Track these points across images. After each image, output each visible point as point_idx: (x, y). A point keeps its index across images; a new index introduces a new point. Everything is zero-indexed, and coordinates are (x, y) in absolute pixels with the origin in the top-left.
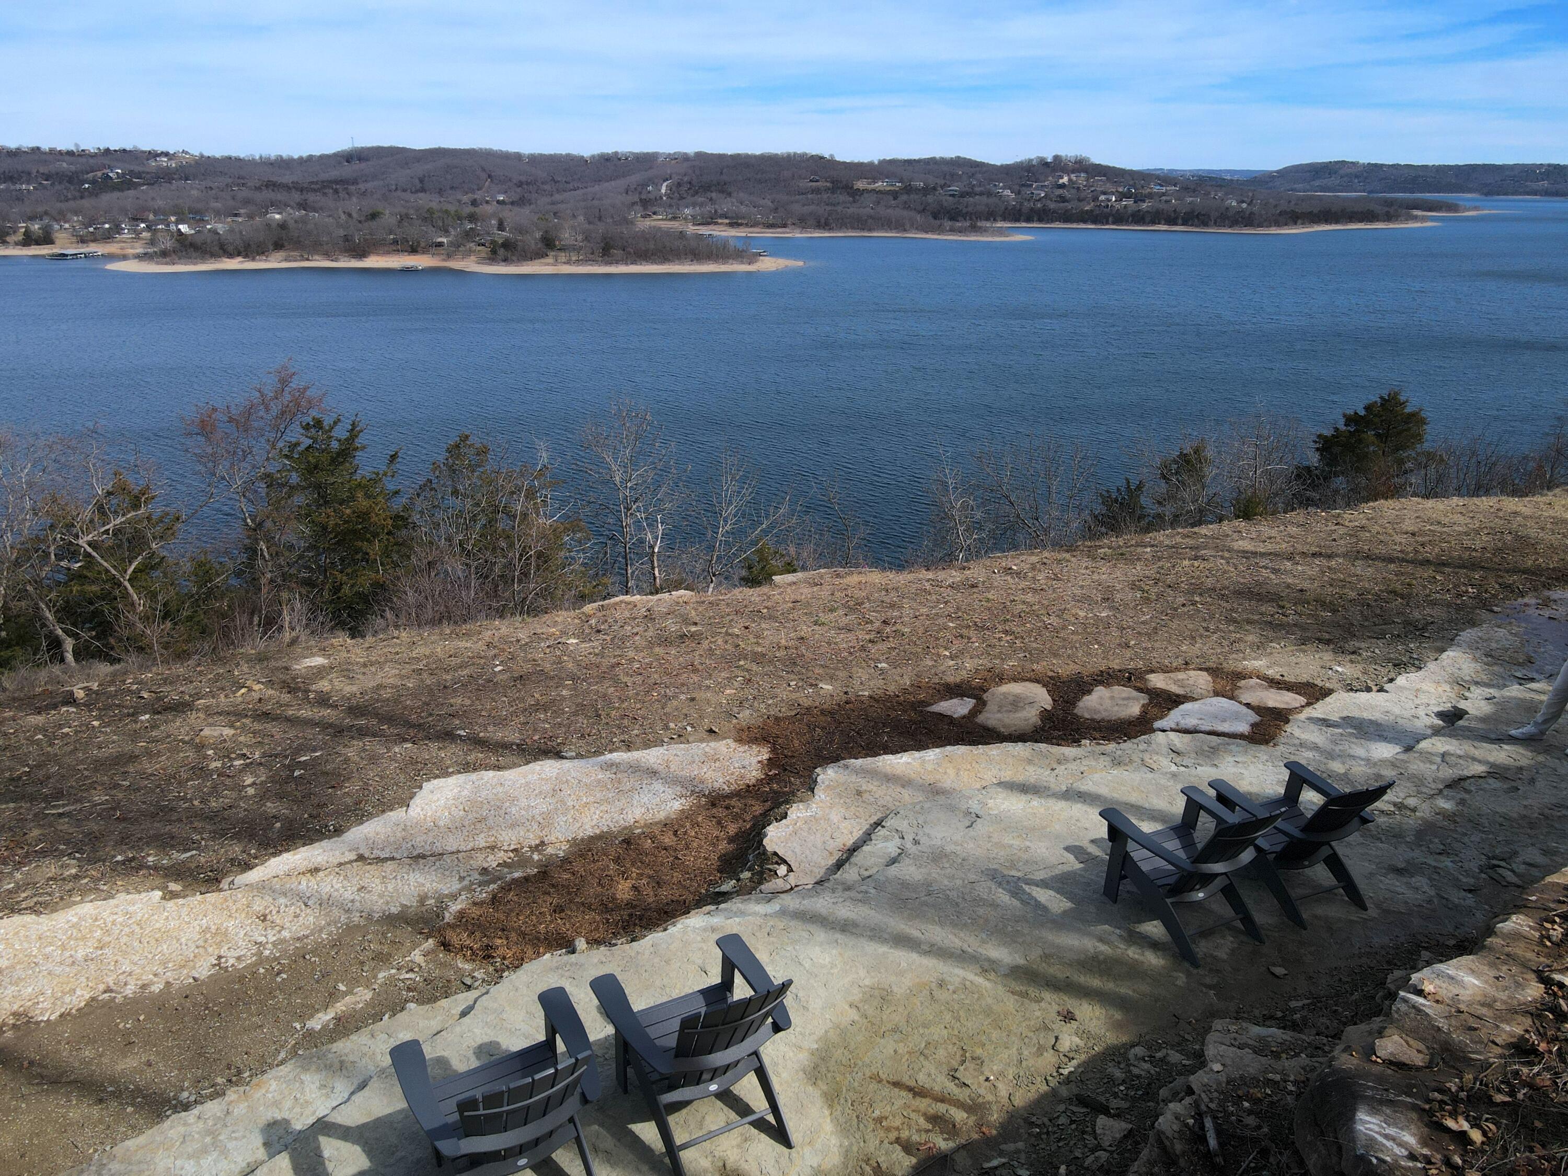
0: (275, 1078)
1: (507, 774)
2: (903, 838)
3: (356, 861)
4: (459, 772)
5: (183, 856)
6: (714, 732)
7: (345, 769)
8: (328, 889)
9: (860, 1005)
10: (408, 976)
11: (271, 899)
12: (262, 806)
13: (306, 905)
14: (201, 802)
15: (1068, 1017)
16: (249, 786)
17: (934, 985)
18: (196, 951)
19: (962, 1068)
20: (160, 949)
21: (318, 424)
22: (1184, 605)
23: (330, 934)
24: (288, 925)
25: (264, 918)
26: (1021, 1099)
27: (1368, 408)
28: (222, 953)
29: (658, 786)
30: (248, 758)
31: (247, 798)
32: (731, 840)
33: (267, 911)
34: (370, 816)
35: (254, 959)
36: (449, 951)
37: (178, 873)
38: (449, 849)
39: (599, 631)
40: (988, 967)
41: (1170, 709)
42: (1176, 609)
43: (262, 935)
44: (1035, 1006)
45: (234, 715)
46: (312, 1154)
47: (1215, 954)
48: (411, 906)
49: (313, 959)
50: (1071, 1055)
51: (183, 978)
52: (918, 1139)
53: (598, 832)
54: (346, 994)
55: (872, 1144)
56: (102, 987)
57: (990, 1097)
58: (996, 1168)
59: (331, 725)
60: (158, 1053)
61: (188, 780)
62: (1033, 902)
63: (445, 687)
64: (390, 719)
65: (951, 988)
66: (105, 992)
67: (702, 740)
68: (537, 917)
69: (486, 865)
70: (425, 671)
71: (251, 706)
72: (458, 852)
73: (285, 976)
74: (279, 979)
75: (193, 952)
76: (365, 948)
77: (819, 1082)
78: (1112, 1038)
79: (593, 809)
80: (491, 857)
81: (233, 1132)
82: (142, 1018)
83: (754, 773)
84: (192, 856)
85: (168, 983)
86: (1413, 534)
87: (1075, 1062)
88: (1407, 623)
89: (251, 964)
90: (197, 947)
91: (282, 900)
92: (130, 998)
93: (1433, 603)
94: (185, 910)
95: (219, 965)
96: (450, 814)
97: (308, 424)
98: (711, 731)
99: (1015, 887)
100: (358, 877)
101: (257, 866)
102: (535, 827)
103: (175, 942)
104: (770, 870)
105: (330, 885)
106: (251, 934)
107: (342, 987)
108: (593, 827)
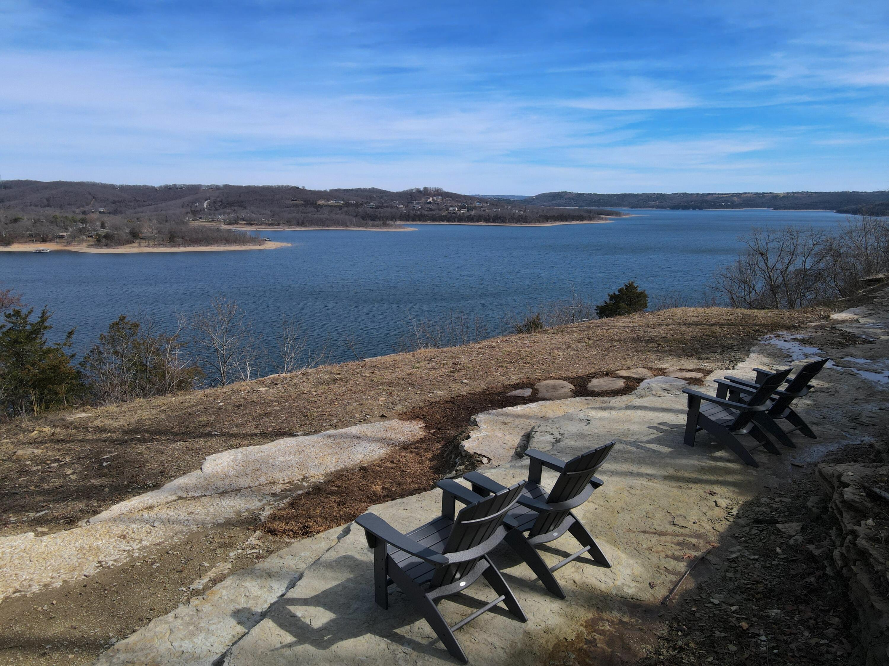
1: (262, 446)
2: (552, 434)
3: (178, 500)
4: (226, 450)
5: (38, 514)
6: (385, 417)
7: (141, 458)
8: (165, 516)
10: (253, 551)
11: (124, 526)
12: (88, 482)
13: (154, 527)
14: (36, 487)
15: (712, 494)
16: (71, 474)
17: (627, 488)
18: (79, 561)
19: (675, 520)
20: (49, 563)
21: (17, 313)
23: (180, 539)
24: (144, 538)
25: (124, 537)
26: (722, 527)
27: (620, 291)
28: (101, 559)
29: (364, 443)
30: (61, 461)
31: (71, 481)
32: (431, 460)
33: (125, 533)
34: (176, 477)
35: (128, 559)
36: (276, 534)
37: (40, 522)
38: (243, 486)
39: (276, 384)
40: (651, 477)
41: (639, 383)
43: (127, 546)
44: (690, 491)
45: (36, 443)
47: (762, 461)
48: (232, 518)
49: (176, 553)
50: (731, 507)
51: (77, 577)
52: (679, 554)
53: (339, 468)
54: (210, 568)
55: (655, 560)
56: (11, 590)
57: (702, 530)
58: (737, 558)
59: (115, 440)
60: (78, 621)
61: (17, 479)
62: (650, 450)
63: (190, 414)
64: (160, 432)
65: (638, 488)
66: (15, 592)
67: (380, 421)
68: (329, 509)
69: (273, 492)
70: (168, 411)
71: (47, 438)
72: (250, 487)
73: (158, 565)
74: (154, 567)
75: (77, 561)
76: (211, 542)
78: (742, 500)
79: (329, 459)
80: (274, 488)
82: (54, 602)
83: (421, 433)
84: (46, 513)
85: (65, 581)
87: (734, 510)
89: (127, 562)
90: (79, 559)
91: (133, 526)
92: (38, 593)
93: (730, 339)
94: (59, 541)
95: (101, 566)
96: (234, 469)
97: (10, 314)
99: (636, 444)
100: (185, 508)
101: (103, 511)
102: (296, 470)
103: (59, 558)
104: (478, 461)
105: (165, 513)
106: (118, 546)
107: (206, 564)
108: (335, 466)
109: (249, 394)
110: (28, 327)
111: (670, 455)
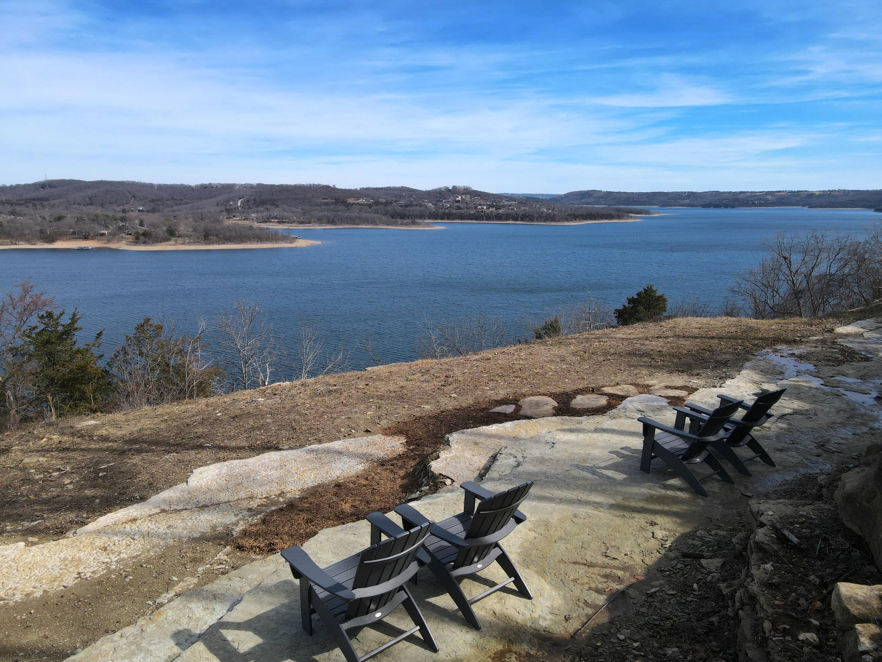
0: (170, 609)
1: (247, 460)
2: (516, 457)
3: (160, 513)
4: (214, 463)
5: (32, 524)
6: (370, 431)
7: (135, 469)
8: (146, 529)
9: (535, 529)
10: (219, 567)
11: (107, 538)
12: (82, 493)
13: (133, 539)
14: (35, 496)
15: (653, 524)
16: (68, 484)
17: (571, 517)
18: (61, 571)
19: (609, 551)
20: (33, 573)
21: (50, 315)
22: (604, 361)
23: (156, 552)
24: (123, 551)
25: (105, 549)
26: (650, 560)
27: (638, 294)
28: (80, 571)
29: (345, 459)
30: (62, 471)
31: (68, 490)
32: (403, 478)
33: (106, 545)
34: (162, 489)
35: (105, 571)
36: (243, 550)
37: (32, 532)
38: (222, 500)
39: (275, 394)
40: (597, 505)
41: (621, 401)
42: (600, 363)
43: (107, 558)
44: (632, 521)
45: (43, 451)
46: (219, 640)
47: (712, 490)
48: (207, 532)
49: (149, 566)
50: (666, 539)
51: (57, 587)
52: (602, 587)
53: (316, 484)
54: (178, 582)
55: (577, 592)
57: (632, 563)
58: (655, 592)
59: (115, 450)
60: (51, 630)
61: (20, 487)
62: (605, 476)
63: (188, 425)
64: (157, 443)
65: (582, 517)
67: (363, 436)
68: (297, 526)
69: (250, 507)
70: (170, 420)
71: (54, 446)
72: (229, 502)
73: (131, 578)
74: (127, 580)
75: (59, 572)
76: (183, 556)
77: (530, 567)
78: (681, 530)
79: (309, 474)
80: (252, 503)
81: (151, 640)
82: (32, 611)
83: (400, 449)
84: (39, 523)
85: (45, 591)
86: (700, 328)
87: (669, 542)
88: (717, 362)
89: (103, 574)
90: (61, 569)
91: (115, 538)
92: (19, 602)
93: (725, 353)
94: (45, 551)
95: (80, 577)
96: (217, 483)
97: (43, 315)
98: (367, 431)
99: (592, 470)
100: (165, 521)
101: (90, 522)
102: (275, 484)
103: (43, 568)
104: (441, 482)
105: (146, 526)
106: (98, 558)
107: (175, 579)
108: (312, 482)
109: (247, 405)
110: (60, 328)
111: (623, 483)
